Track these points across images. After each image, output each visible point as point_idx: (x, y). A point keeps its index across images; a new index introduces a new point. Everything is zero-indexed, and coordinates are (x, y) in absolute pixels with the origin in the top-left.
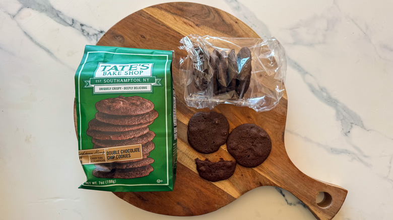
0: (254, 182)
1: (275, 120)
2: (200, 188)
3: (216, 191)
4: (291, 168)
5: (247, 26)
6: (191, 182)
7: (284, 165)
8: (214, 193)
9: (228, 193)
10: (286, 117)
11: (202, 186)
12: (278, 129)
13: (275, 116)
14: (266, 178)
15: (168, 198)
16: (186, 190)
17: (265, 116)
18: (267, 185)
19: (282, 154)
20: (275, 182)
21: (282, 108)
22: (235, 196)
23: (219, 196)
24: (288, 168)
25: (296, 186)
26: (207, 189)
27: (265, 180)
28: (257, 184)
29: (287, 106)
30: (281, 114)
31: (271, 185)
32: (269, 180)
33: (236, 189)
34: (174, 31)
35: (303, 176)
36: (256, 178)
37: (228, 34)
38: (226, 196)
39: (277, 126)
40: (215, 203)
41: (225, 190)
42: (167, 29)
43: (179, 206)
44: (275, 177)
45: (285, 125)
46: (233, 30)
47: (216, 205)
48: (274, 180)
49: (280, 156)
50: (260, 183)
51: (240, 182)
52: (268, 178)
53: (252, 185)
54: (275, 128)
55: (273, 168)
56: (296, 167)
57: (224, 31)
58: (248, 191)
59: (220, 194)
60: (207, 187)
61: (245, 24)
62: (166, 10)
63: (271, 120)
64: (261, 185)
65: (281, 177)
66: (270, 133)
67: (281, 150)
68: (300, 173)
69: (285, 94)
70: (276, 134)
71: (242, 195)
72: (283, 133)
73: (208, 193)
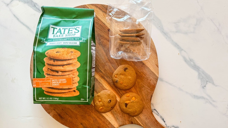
0: (128, 121)
1: (149, 87)
2: (96, 117)
3: (105, 121)
4: (152, 117)
6: (92, 113)
7: (148, 114)
8: (104, 122)
9: (112, 124)
10: (155, 87)
11: (98, 117)
13: (149, 85)
14: (136, 120)
15: (76, 120)
16: (88, 117)
17: (143, 83)
18: (136, 124)
20: (140, 123)
21: (154, 81)
22: (116, 127)
23: (106, 125)
24: (150, 117)
26: (100, 119)
27: (135, 121)
28: (130, 122)
29: (157, 80)
30: (153, 84)
31: (138, 125)
32: (137, 121)
33: (117, 122)
34: (102, 22)
35: (158, 123)
39: (149, 91)
41: (111, 122)
42: (98, 20)
43: (81, 126)
44: (141, 120)
45: (154, 91)
48: (140, 122)
49: (147, 109)
51: (121, 119)
53: (127, 122)
54: (148, 92)
55: (142, 115)
56: (154, 117)
58: (124, 125)
59: (107, 123)
62: (100, 9)
63: (146, 87)
64: (132, 123)
65: (145, 121)
66: (144, 94)
67: (148, 105)
68: (156, 121)
69: (158, 73)
70: (148, 95)
71: (119, 127)
72: (152, 96)
73: (100, 122)
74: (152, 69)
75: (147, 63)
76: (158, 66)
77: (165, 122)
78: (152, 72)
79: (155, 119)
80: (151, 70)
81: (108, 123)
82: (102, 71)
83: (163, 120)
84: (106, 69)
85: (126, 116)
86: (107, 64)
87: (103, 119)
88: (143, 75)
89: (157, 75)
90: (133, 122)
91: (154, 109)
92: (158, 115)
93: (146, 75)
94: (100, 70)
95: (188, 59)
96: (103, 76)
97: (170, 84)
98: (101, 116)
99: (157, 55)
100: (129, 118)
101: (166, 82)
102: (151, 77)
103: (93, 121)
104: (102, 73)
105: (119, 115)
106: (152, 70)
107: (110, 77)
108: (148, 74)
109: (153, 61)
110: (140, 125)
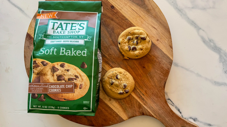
0: (139, 112)
1: (162, 72)
3: (112, 113)
4: (166, 107)
5: (155, 3)
8: (111, 114)
9: (120, 115)
10: (169, 72)
12: (162, 79)
13: (162, 70)
18: (148, 115)
19: (162, 96)
21: (168, 65)
22: (124, 119)
23: (114, 117)
24: (164, 106)
25: (167, 119)
26: (106, 110)
27: (147, 111)
28: (141, 113)
29: (172, 64)
30: (166, 69)
31: (150, 116)
32: (149, 112)
33: (126, 114)
35: (173, 114)
36: (141, 110)
37: (141, 7)
38: (118, 117)
39: (162, 77)
40: (110, 121)
41: (118, 114)
43: (85, 119)
44: (154, 111)
45: (168, 77)
46: (144, 4)
47: (110, 122)
48: (153, 113)
49: (160, 97)
50: (143, 113)
51: (130, 110)
52: (149, 110)
53: (137, 113)
54: (161, 78)
55: (154, 105)
56: (169, 107)
57: (138, 4)
58: (134, 117)
59: (114, 115)
60: (107, 109)
61: (154, 2)
63: (159, 72)
64: (143, 114)
65: (158, 111)
66: (157, 81)
67: (161, 93)
68: (172, 111)
69: (172, 56)
70: (160, 82)
71: (129, 119)
72: (165, 82)
73: (107, 114)
74: (164, 50)
75: (159, 44)
76: (171, 47)
77: (181, 113)
78: (165, 54)
79: (170, 109)
80: (163, 52)
81: (116, 114)
82: (106, 55)
83: (179, 110)
84: (111, 53)
85: (136, 107)
86: (111, 47)
87: (109, 111)
88: (154, 58)
89: (171, 58)
90: (145, 113)
91: (167, 99)
92: (173, 106)
93: (158, 58)
94: (104, 55)
95: (207, 40)
96: (107, 62)
97: (186, 69)
98: (107, 107)
99: (170, 34)
100: (140, 109)
101: (182, 67)
102: (164, 61)
103: (99, 113)
104: (106, 58)
105: (127, 105)
106: (165, 52)
107: (116, 62)
108: (160, 57)
109: (166, 42)
110: (153, 116)
